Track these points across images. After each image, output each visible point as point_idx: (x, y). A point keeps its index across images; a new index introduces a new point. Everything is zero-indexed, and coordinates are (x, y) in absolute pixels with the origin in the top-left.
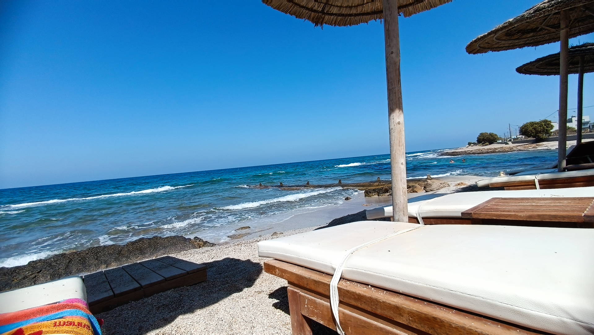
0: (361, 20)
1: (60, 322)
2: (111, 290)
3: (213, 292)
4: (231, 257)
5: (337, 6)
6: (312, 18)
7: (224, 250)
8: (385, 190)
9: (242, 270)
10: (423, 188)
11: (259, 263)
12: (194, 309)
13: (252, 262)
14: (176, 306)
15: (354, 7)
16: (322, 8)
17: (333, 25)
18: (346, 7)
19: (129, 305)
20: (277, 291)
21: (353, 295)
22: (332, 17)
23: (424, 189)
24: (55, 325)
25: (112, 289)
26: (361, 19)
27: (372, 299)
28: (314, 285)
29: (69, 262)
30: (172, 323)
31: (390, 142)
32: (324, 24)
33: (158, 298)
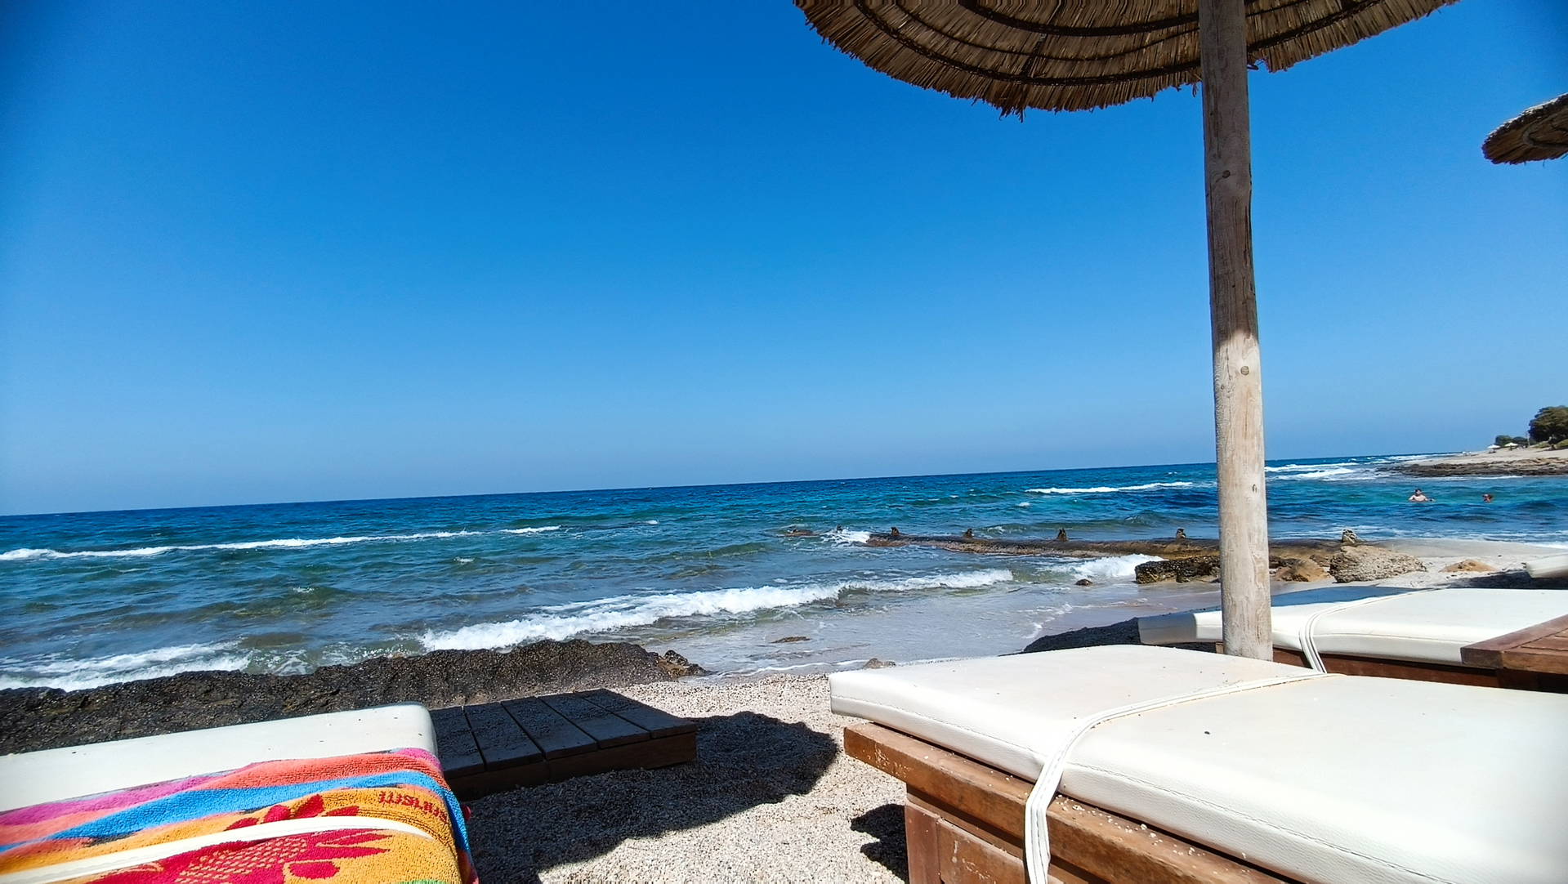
0: (1133, 91)
1: (391, 796)
2: (478, 753)
3: (708, 793)
4: (757, 712)
5: (1066, 59)
6: (993, 93)
7: (738, 692)
8: (1199, 568)
9: (784, 747)
10: (1328, 569)
11: (828, 735)
12: (662, 828)
13: (810, 730)
14: (619, 815)
15: (1115, 56)
16: (1021, 66)
17: (1054, 109)
18: (1091, 59)
19: (515, 794)
20: (873, 813)
21: (1094, 846)
22: (1050, 88)
23: (1331, 573)
24: (382, 800)
25: (479, 750)
26: (1134, 87)
27: (1152, 863)
28: (980, 802)
29: (393, 678)
30: (610, 855)
31: (1216, 426)
32: (1028, 107)
33: (578, 788)
